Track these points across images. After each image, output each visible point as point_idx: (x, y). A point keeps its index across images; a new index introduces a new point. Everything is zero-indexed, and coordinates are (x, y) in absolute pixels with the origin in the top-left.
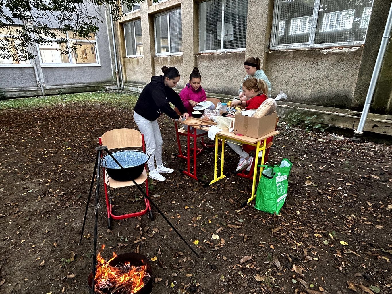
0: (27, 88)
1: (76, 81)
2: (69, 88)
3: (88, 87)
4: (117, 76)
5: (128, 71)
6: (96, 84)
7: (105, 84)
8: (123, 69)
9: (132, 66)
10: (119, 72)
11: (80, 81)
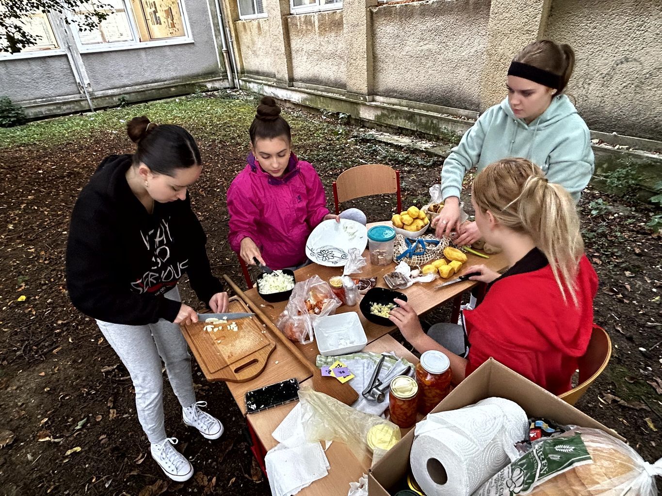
0: (61, 97)
1: (148, 76)
2: (137, 92)
3: (172, 87)
4: (226, 61)
5: (243, 48)
6: (189, 80)
7: (204, 78)
8: (235, 46)
9: (249, 38)
10: (228, 52)
11: (157, 77)
